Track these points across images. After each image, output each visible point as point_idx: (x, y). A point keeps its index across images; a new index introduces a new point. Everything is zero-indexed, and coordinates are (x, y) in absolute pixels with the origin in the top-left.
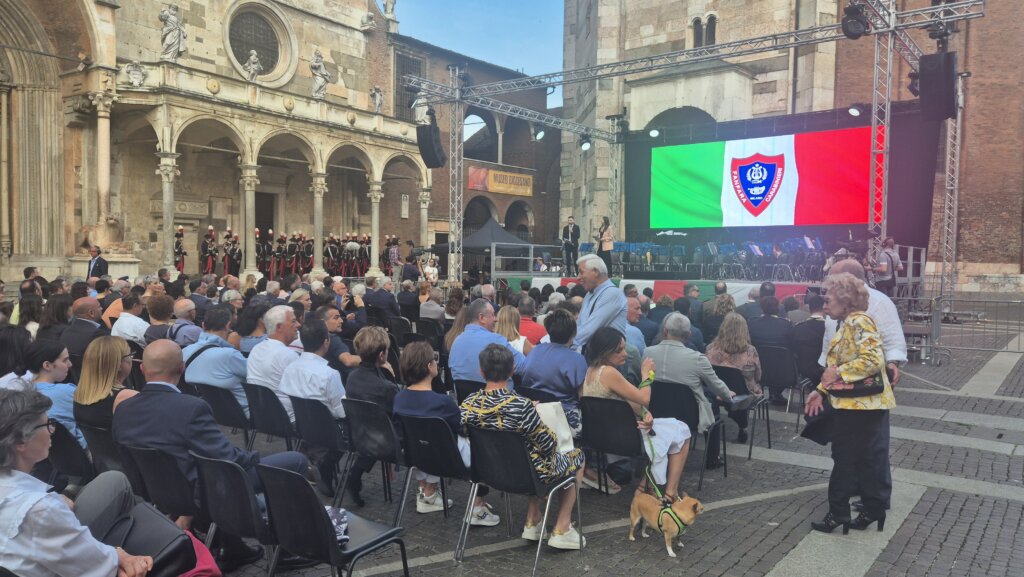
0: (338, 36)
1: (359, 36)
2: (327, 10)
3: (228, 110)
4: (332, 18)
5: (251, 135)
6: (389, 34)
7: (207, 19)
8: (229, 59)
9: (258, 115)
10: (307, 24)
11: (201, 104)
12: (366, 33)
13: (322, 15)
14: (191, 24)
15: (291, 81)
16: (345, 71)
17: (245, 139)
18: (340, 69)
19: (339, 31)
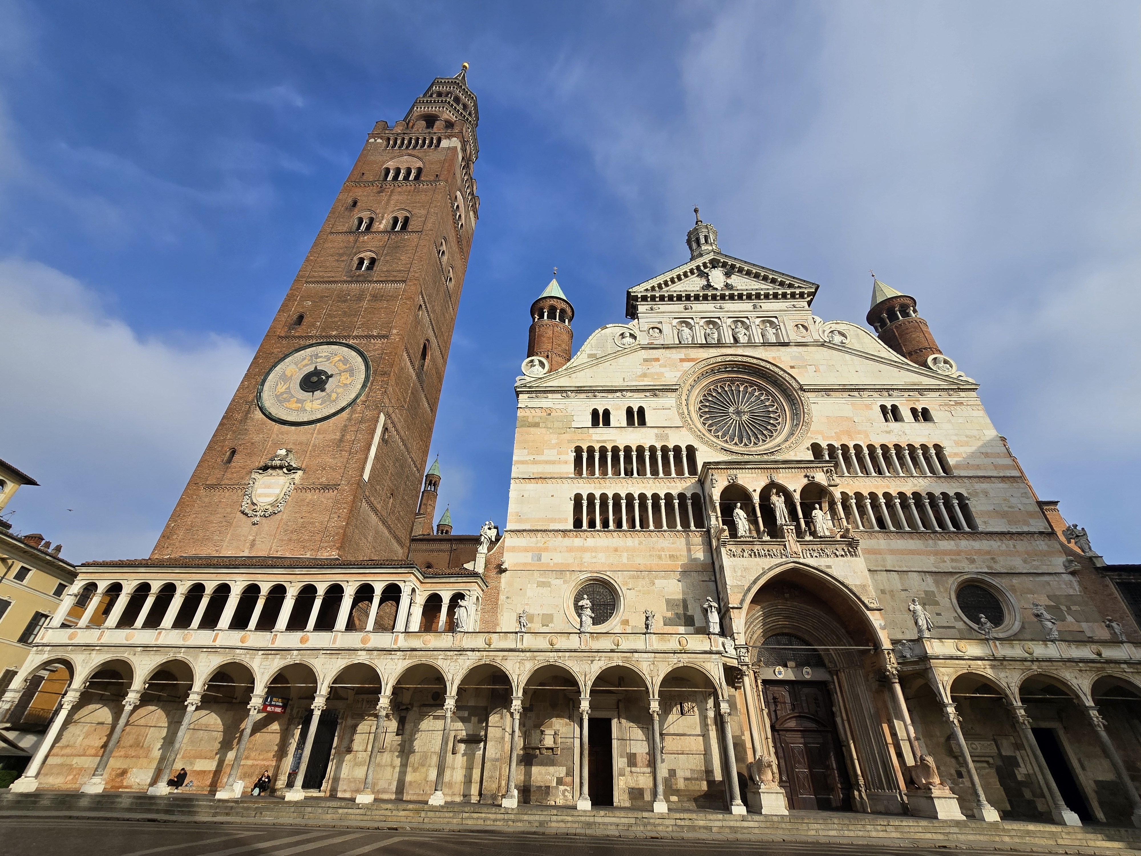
0: (1048, 583)
1: (1067, 577)
2: (1028, 566)
3: (979, 662)
4: (1035, 571)
5: (1006, 680)
6: (1097, 569)
7: (938, 598)
8: (965, 622)
9: (1005, 663)
10: (1015, 581)
11: (957, 662)
12: (1073, 573)
13: (1025, 571)
14: (929, 605)
15: (1023, 628)
16: (1069, 608)
17: (1003, 684)
18: (1064, 608)
19: (1047, 578)
